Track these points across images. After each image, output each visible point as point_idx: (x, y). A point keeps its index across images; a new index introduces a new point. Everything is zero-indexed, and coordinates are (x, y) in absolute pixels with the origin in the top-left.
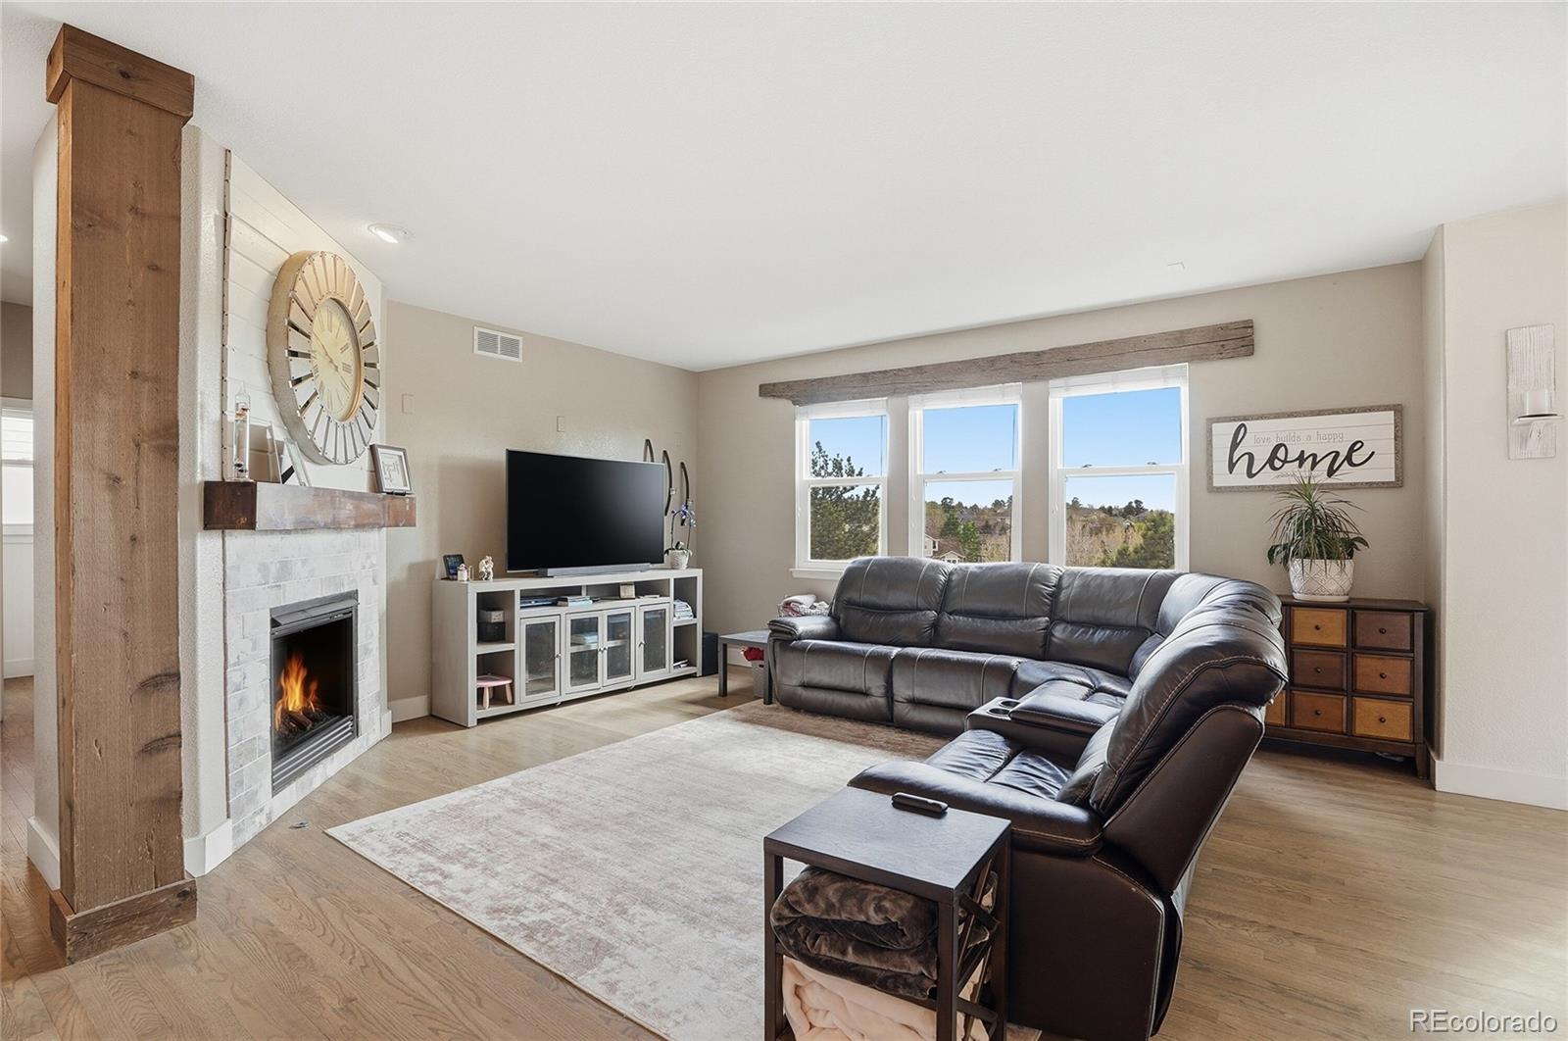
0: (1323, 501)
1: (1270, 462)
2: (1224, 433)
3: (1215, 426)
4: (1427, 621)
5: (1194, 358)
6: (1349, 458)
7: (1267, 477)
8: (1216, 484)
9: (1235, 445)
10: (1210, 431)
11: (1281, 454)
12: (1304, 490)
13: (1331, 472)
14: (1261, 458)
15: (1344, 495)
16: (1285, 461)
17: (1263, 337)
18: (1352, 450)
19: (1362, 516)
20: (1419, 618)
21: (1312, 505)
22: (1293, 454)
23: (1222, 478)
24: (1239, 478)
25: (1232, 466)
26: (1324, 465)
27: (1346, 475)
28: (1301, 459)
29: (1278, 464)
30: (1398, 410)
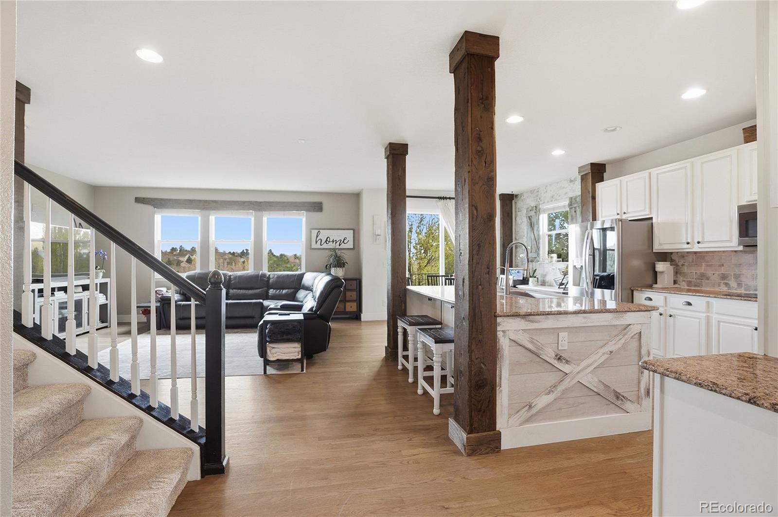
0: (339, 253)
1: (326, 242)
2: (315, 232)
3: (312, 231)
4: (359, 282)
5: (307, 210)
6: (343, 242)
7: (325, 246)
8: (312, 247)
9: (317, 237)
10: (311, 232)
11: (328, 240)
12: (334, 250)
13: (340, 245)
14: (324, 241)
15: (343, 251)
16: (329, 242)
17: (325, 207)
18: (344, 240)
19: (347, 257)
20: (358, 281)
21: (336, 254)
22: (331, 240)
23: (314, 246)
24: (318, 246)
25: (316, 242)
26: (338, 243)
27: (343, 246)
28: (333, 241)
29: (327, 242)
30: (354, 230)
